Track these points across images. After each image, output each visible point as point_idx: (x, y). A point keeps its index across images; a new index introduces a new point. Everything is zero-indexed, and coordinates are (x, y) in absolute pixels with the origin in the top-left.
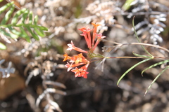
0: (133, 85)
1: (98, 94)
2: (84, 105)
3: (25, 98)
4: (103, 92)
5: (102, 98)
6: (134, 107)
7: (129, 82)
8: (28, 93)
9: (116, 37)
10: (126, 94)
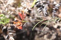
0: (40, 29)
1: (28, 33)
2: (24, 37)
3: (3, 36)
4: (30, 32)
5: (30, 34)
6: (41, 36)
7: (39, 28)
8: (4, 35)
9: (34, 13)
10: (38, 32)
